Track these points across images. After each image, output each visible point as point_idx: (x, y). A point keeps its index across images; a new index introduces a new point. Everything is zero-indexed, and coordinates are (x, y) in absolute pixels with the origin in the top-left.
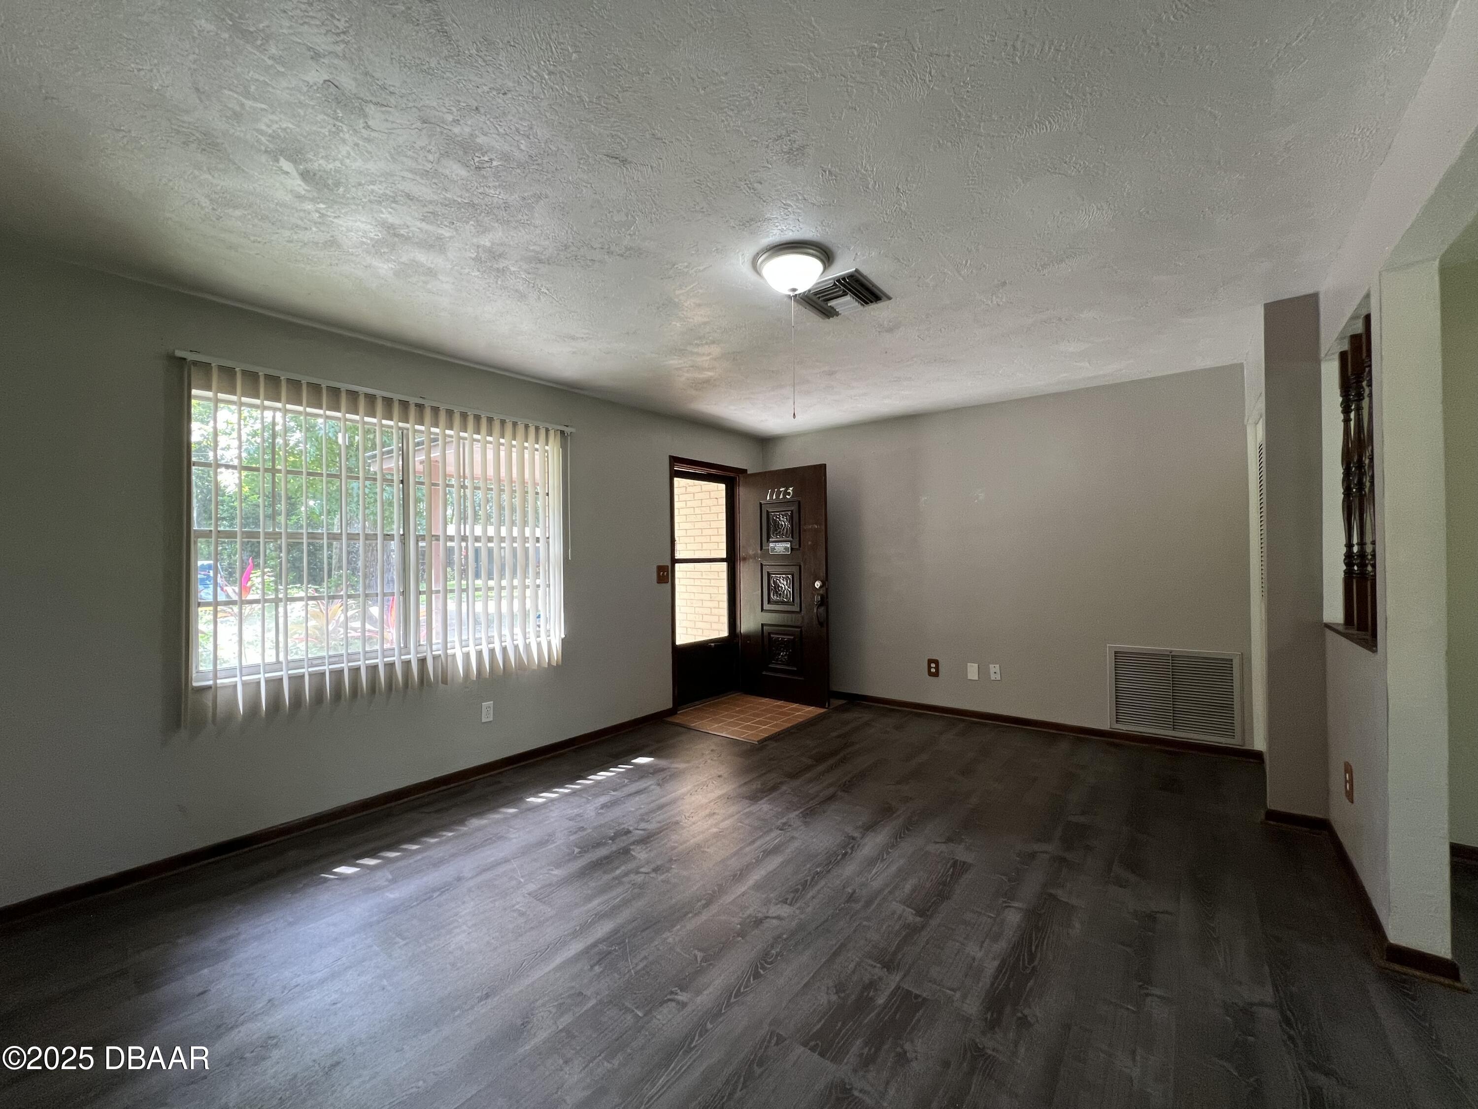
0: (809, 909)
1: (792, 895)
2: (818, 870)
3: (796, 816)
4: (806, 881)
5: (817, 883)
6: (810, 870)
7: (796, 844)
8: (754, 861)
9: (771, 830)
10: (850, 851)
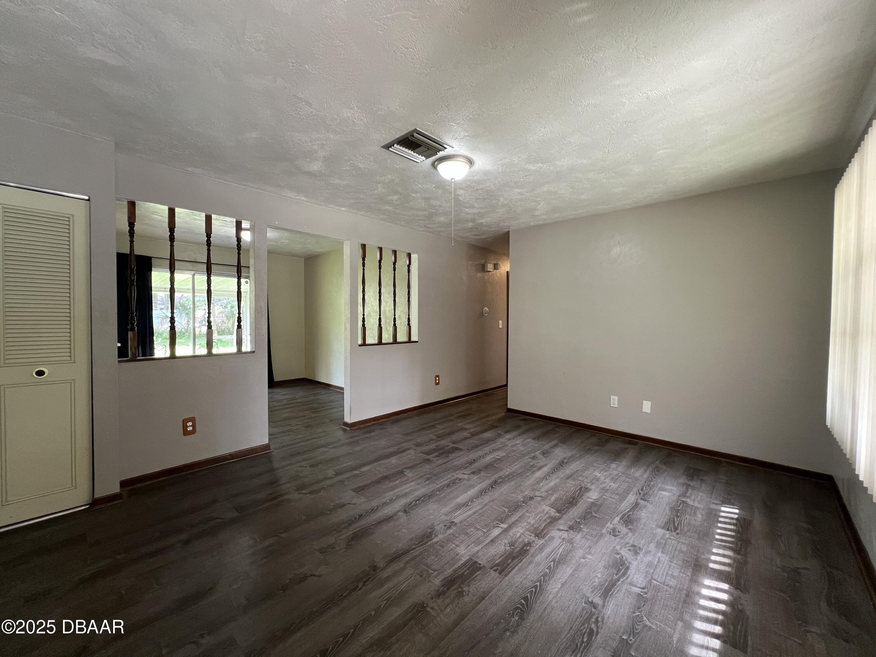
0: (450, 476)
1: (456, 482)
2: (438, 493)
3: (437, 536)
4: (447, 487)
5: (442, 486)
6: (443, 492)
7: (446, 509)
8: (474, 500)
9: (461, 522)
10: (414, 502)
